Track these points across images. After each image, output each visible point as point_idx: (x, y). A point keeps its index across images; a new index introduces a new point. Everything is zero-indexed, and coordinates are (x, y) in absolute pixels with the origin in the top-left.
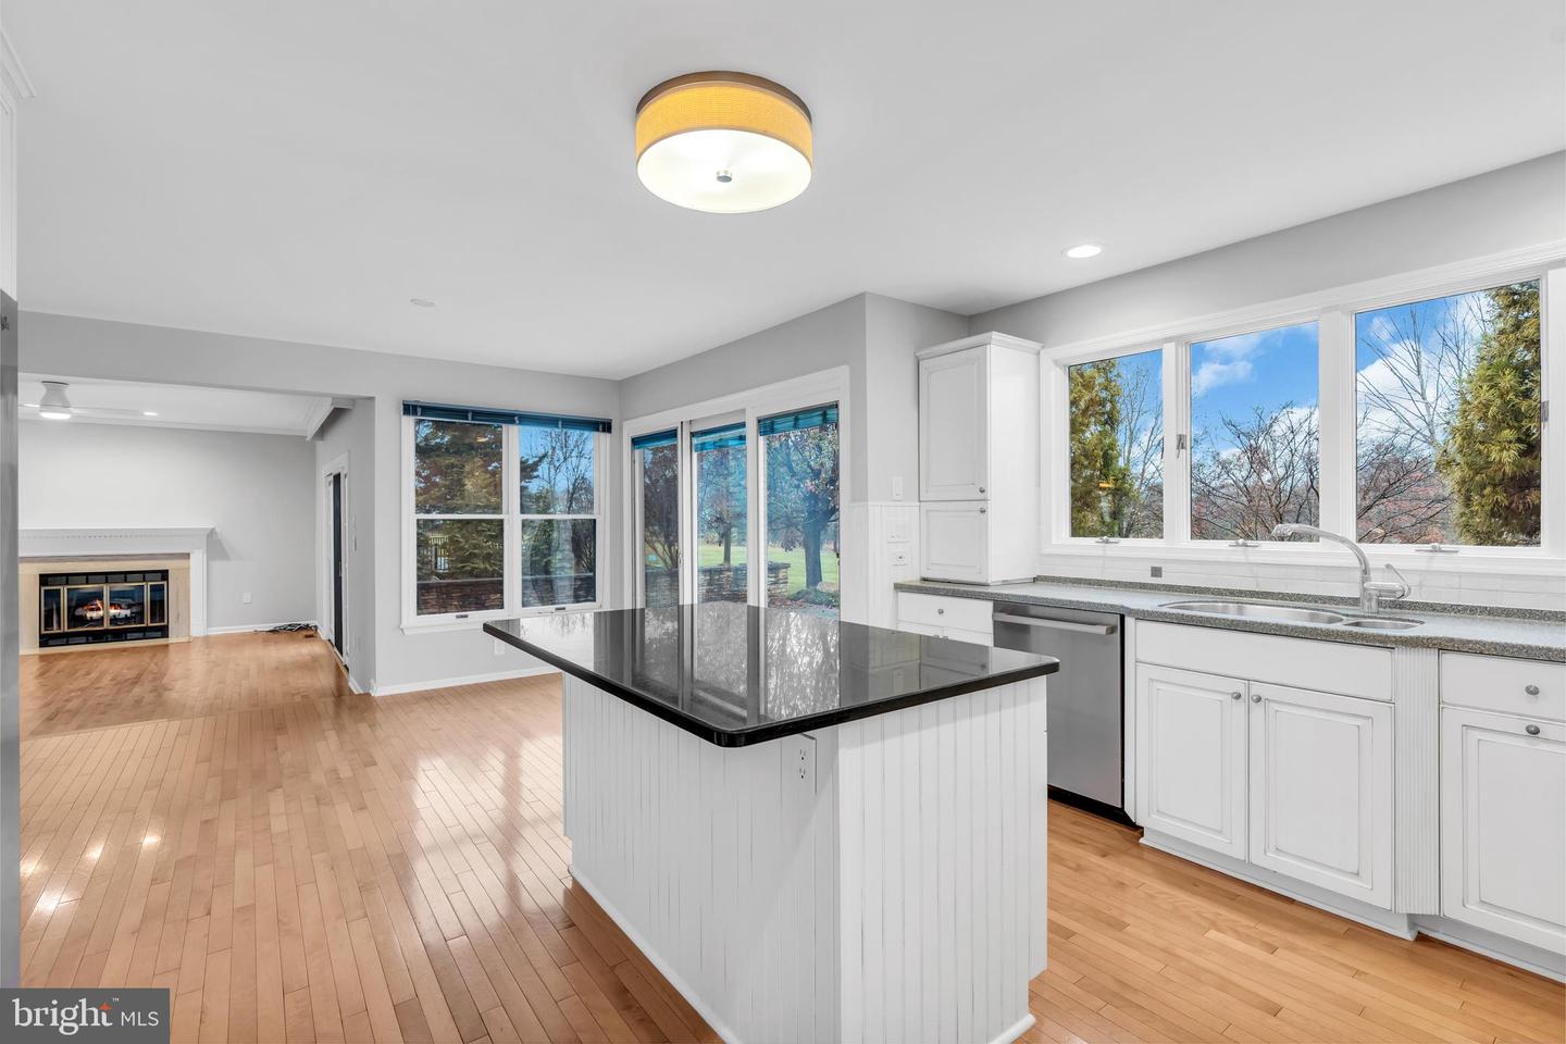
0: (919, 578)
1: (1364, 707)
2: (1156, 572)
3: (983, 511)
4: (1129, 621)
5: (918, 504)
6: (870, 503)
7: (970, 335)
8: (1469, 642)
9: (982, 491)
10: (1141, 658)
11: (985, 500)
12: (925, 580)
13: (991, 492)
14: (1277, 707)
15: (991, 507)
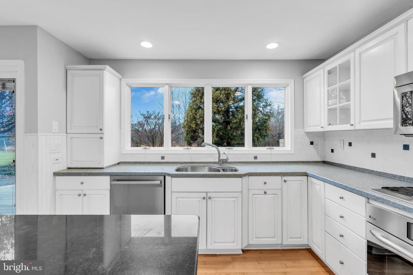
0: (66, 168)
1: (235, 195)
2: (163, 158)
3: (101, 138)
4: (167, 178)
5: (66, 134)
6: (39, 134)
7: (89, 64)
8: (254, 173)
9: (101, 130)
10: (173, 191)
11: (103, 133)
12: (69, 168)
13: (105, 131)
14: (215, 199)
15: (105, 137)
